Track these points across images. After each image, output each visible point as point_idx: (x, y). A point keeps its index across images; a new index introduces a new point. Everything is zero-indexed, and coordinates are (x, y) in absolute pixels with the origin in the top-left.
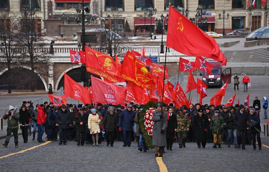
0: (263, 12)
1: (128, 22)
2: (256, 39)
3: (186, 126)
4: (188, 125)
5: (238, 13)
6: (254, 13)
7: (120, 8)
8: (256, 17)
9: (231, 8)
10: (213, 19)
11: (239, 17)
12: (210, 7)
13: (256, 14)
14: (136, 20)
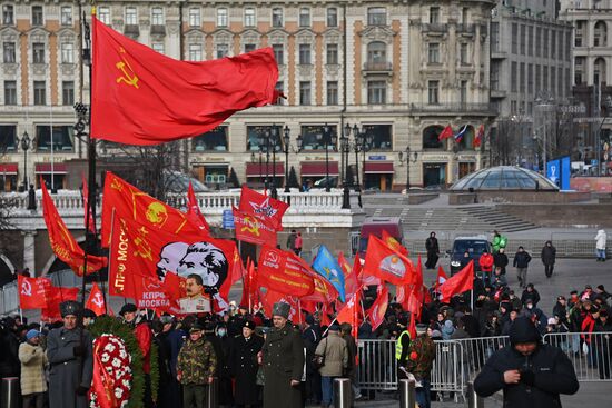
0: (478, 157)
1: (235, 170)
2: (471, 190)
3: (207, 369)
4: (212, 368)
5: (433, 156)
6: (463, 156)
7: (219, 144)
8: (466, 164)
9: (421, 147)
10: (390, 166)
11: (436, 164)
12: (383, 145)
13: (466, 160)
14: (250, 167)
